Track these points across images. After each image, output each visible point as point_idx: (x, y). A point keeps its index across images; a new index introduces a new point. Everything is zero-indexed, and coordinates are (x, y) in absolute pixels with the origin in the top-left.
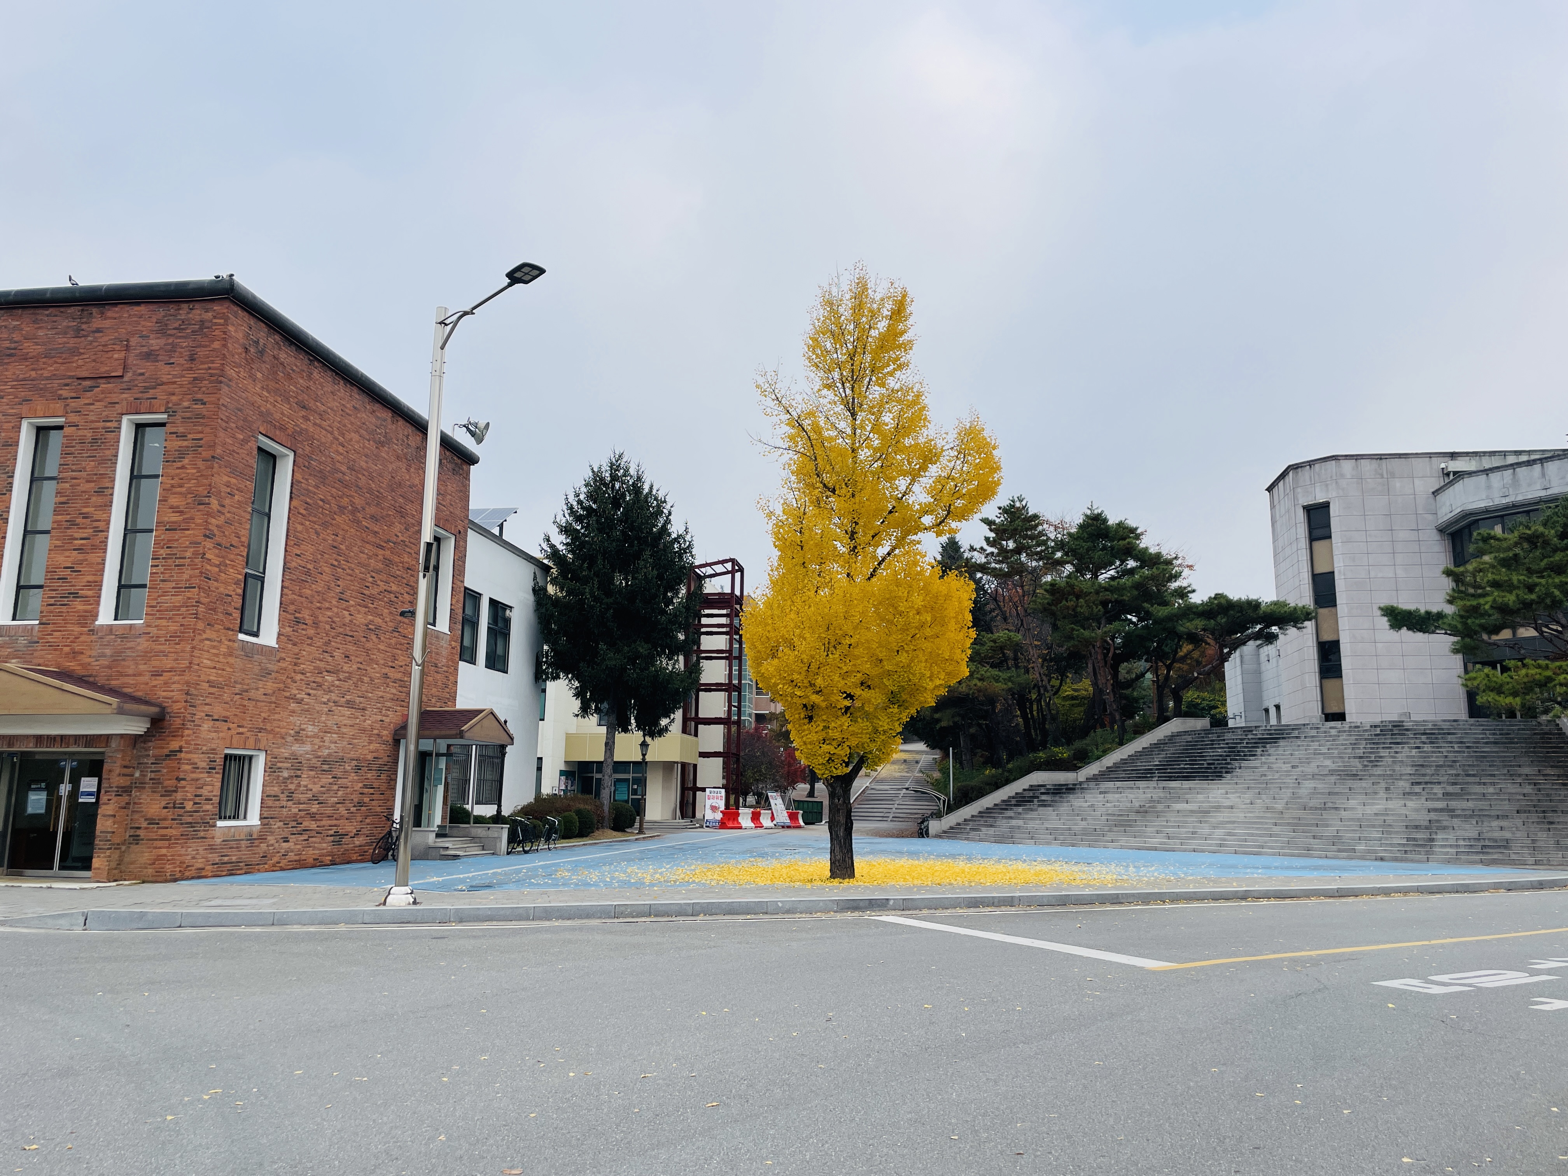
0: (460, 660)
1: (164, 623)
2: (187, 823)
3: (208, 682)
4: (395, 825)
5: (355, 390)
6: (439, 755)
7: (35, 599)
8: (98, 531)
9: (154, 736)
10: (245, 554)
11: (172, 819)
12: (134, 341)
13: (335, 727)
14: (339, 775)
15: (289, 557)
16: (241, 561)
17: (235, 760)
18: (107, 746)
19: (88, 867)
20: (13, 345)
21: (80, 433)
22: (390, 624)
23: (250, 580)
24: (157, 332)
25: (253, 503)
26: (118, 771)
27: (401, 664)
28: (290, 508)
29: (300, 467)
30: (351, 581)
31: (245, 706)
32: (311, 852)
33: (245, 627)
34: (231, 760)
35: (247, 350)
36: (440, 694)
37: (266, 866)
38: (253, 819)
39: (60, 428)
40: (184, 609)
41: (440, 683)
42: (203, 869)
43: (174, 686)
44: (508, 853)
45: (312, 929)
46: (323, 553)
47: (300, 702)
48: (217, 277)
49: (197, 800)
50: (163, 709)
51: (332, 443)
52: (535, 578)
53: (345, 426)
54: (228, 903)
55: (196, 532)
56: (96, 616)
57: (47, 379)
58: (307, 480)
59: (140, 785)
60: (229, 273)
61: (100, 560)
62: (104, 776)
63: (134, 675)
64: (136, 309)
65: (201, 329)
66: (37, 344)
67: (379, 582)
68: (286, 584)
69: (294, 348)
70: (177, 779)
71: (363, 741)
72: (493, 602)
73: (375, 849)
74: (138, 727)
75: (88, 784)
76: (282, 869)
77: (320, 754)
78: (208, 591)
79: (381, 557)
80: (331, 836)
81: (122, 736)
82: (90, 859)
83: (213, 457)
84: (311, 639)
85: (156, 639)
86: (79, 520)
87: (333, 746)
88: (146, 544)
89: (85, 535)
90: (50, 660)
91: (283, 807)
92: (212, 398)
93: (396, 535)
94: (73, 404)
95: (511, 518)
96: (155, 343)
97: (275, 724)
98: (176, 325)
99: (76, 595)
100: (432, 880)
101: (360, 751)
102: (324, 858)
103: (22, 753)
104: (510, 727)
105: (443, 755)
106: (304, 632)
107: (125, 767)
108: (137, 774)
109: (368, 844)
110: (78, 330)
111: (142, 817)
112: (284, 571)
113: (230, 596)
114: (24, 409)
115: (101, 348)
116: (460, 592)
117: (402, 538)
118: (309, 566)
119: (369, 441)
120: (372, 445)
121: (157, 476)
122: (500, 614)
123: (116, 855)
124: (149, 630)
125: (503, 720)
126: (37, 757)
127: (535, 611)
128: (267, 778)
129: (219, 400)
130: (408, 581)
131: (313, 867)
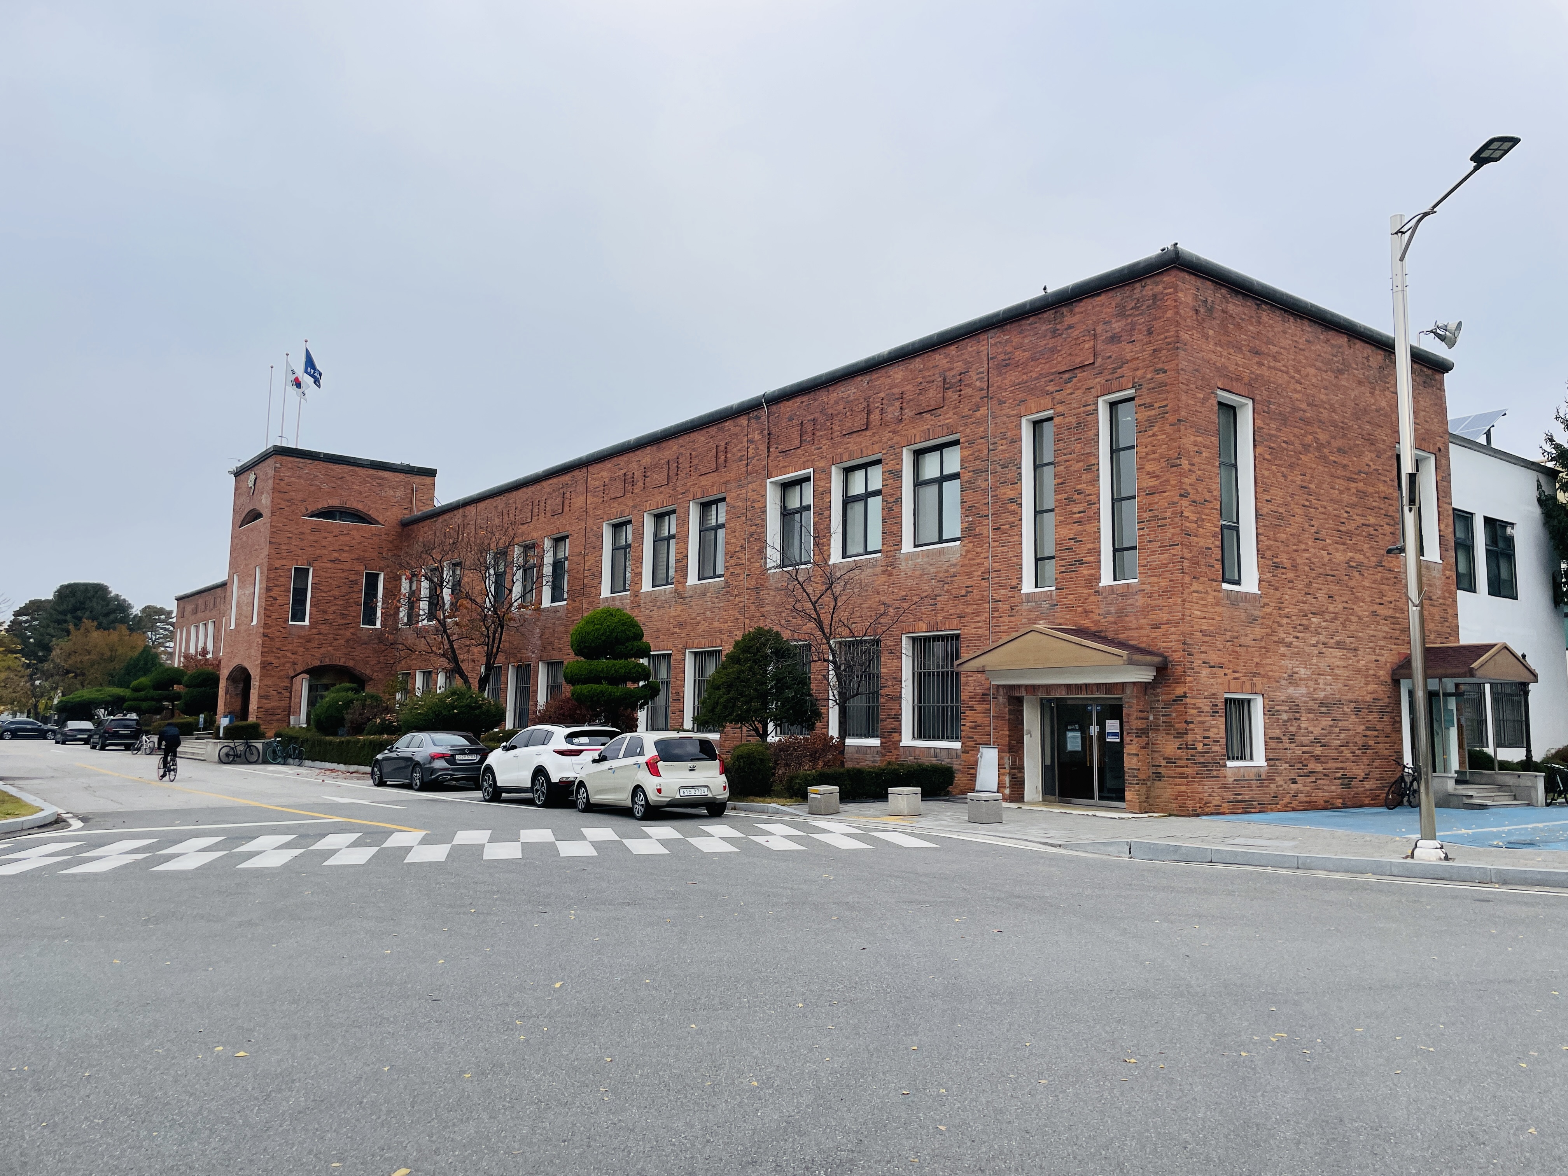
0: (1459, 589)
1: (1154, 579)
2: (1200, 763)
3: (1201, 631)
4: (1406, 770)
5: (1306, 322)
6: (1446, 695)
7: (1050, 568)
8: (1091, 503)
9: (1161, 683)
10: (1218, 507)
11: (1187, 759)
12: (1100, 329)
13: (1328, 669)
14: (1339, 717)
15: (1259, 504)
16: (1216, 514)
17: (1235, 704)
18: (1123, 693)
19: (1122, 799)
20: (1007, 357)
21: (1067, 420)
22: (1374, 559)
23: (1225, 531)
24: (1118, 315)
25: (1219, 457)
26: (1135, 714)
27: (1390, 599)
28: (1255, 456)
29: (1259, 414)
30: (1325, 519)
31: (1237, 652)
32: (1321, 794)
33: (1227, 577)
34: (1231, 703)
35: (1197, 312)
36: (1439, 629)
37: (1278, 806)
38: (1259, 760)
39: (1050, 419)
40: (1171, 565)
41: (1437, 617)
42: (1220, 806)
43: (1172, 637)
44: (1548, 805)
45: (1338, 876)
46: (1292, 495)
47: (1289, 645)
48: (1162, 250)
49: (1206, 741)
50: (1166, 658)
51: (1289, 382)
52: (1539, 486)
53: (1299, 362)
54: (1251, 842)
55: (1172, 493)
56: (1099, 579)
57: (1036, 379)
58: (1268, 425)
59: (1155, 728)
60: (1173, 243)
61: (1095, 529)
62: (1125, 719)
63: (1137, 629)
64: (1098, 299)
65: (1154, 302)
66: (1025, 351)
67: (1355, 517)
68: (1260, 531)
69: (1240, 297)
70: (1186, 722)
71: (1359, 682)
72: (1488, 521)
73: (1388, 795)
74: (1146, 676)
75: (1112, 726)
76: (1294, 810)
77: (1316, 696)
78: (1189, 547)
79: (1353, 490)
80: (1339, 778)
81: (1134, 683)
82: (1123, 791)
83: (1179, 420)
84: (1292, 582)
85: (1150, 595)
86: (1076, 497)
87: (1328, 688)
88: (1130, 509)
89: (1081, 509)
90: (1068, 619)
91: (1286, 749)
92: (1172, 365)
93: (1367, 465)
94: (1058, 396)
95: (1500, 423)
96: (1117, 326)
97: (1268, 668)
98: (1133, 304)
99: (1080, 562)
100: (1460, 832)
101: (1357, 693)
102: (1335, 801)
103: (1058, 699)
104: (1530, 661)
105: (1451, 695)
106: (1284, 576)
107: (1140, 711)
108: (1151, 718)
109: (1378, 788)
110: (1054, 331)
111: (1161, 756)
112: (1257, 518)
113: (1210, 549)
114: (1022, 408)
115: (1073, 342)
116: (1449, 515)
117: (1373, 467)
118: (1280, 510)
119: (1326, 372)
120: (1330, 376)
121: (1133, 447)
122: (1499, 532)
123: (1144, 790)
124: (1144, 587)
125: (1520, 655)
126: (1069, 702)
127: (1544, 525)
128: (1267, 721)
129: (1177, 365)
130: (1387, 511)
131: (1325, 809)
